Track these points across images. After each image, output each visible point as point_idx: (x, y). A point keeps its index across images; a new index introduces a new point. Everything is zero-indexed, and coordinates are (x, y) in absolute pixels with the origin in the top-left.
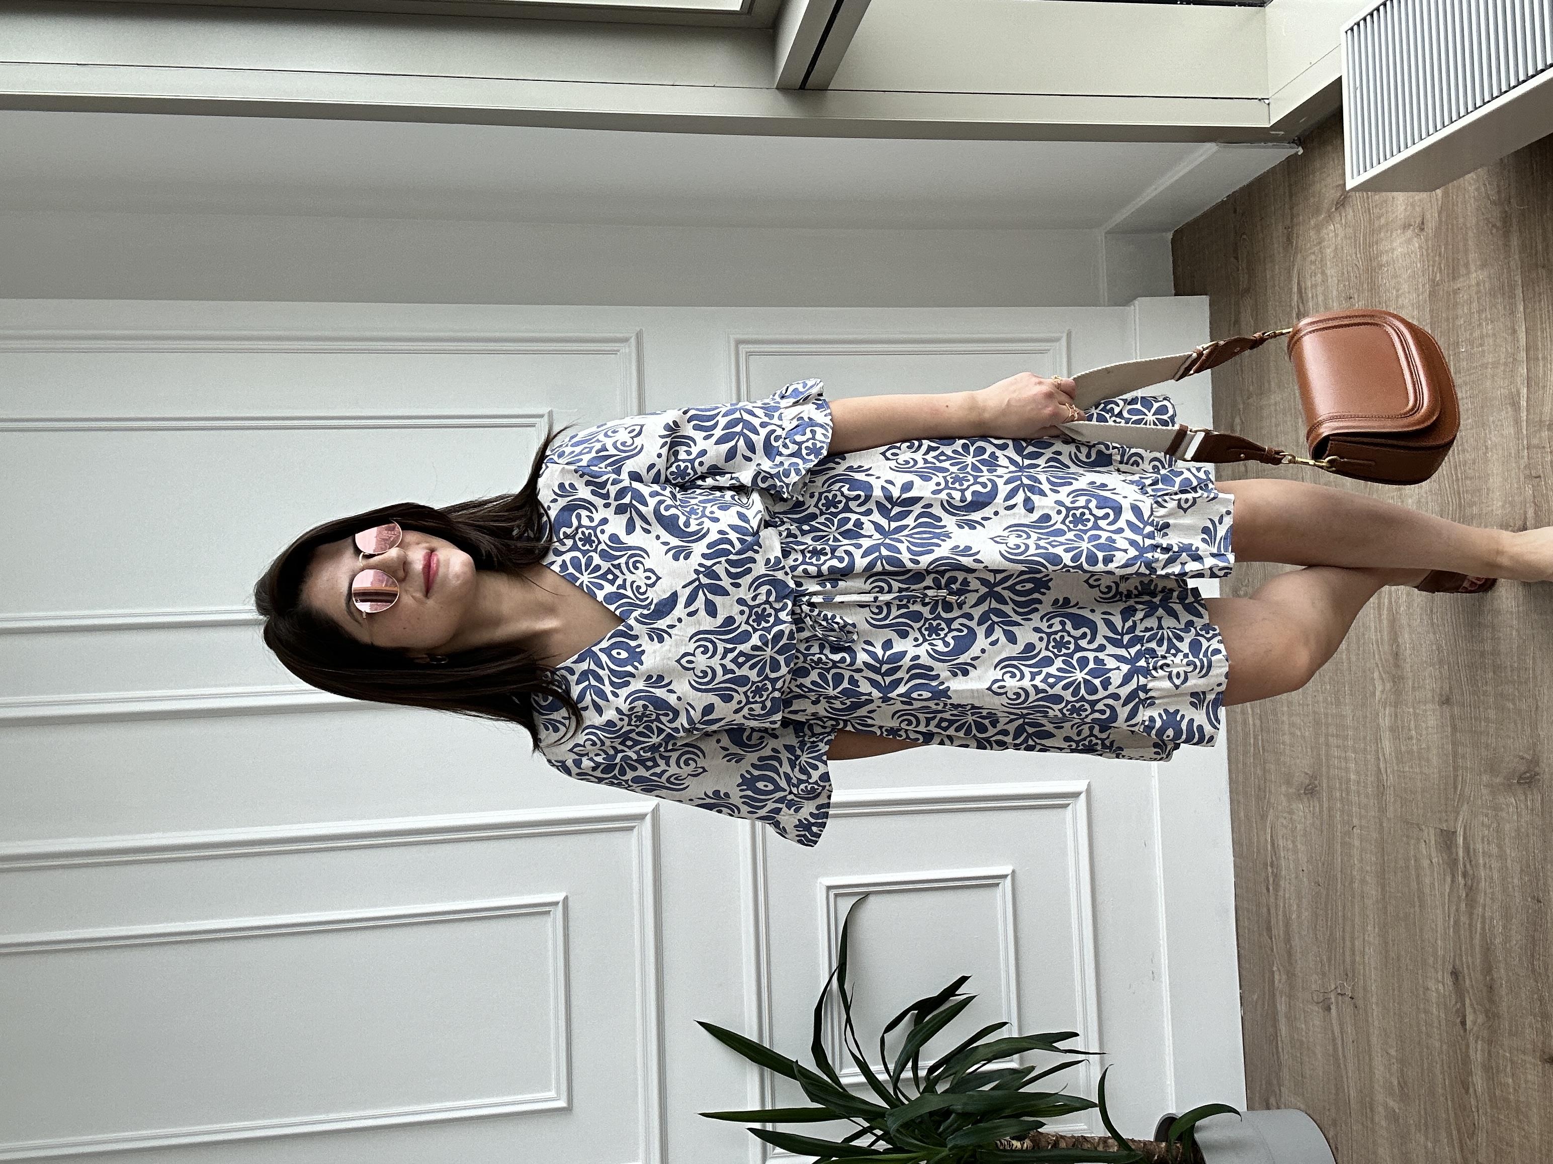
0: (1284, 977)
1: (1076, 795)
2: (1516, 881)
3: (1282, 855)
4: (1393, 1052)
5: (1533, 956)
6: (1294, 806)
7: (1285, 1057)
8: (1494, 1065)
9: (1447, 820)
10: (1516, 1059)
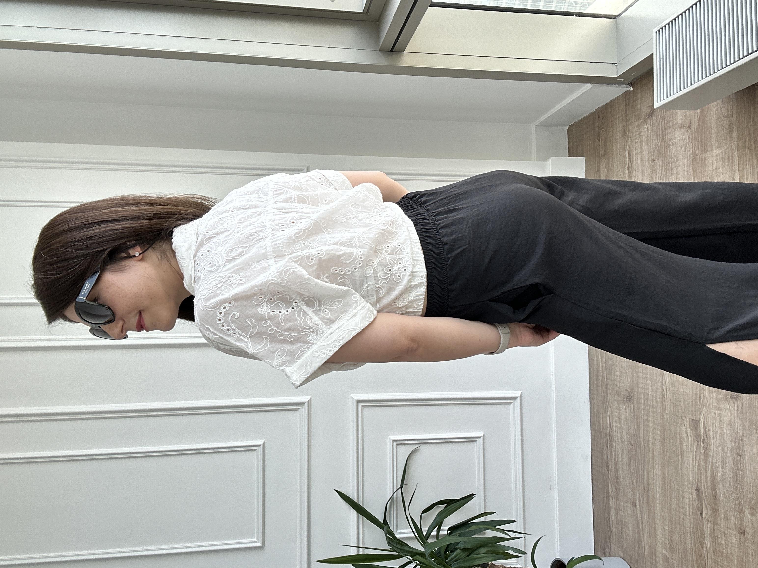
0: (614, 490)
1: (515, 398)
2: (729, 445)
3: (614, 430)
4: (666, 528)
5: (736, 481)
6: (621, 406)
7: (614, 530)
8: (716, 535)
9: (695, 415)
10: (726, 532)
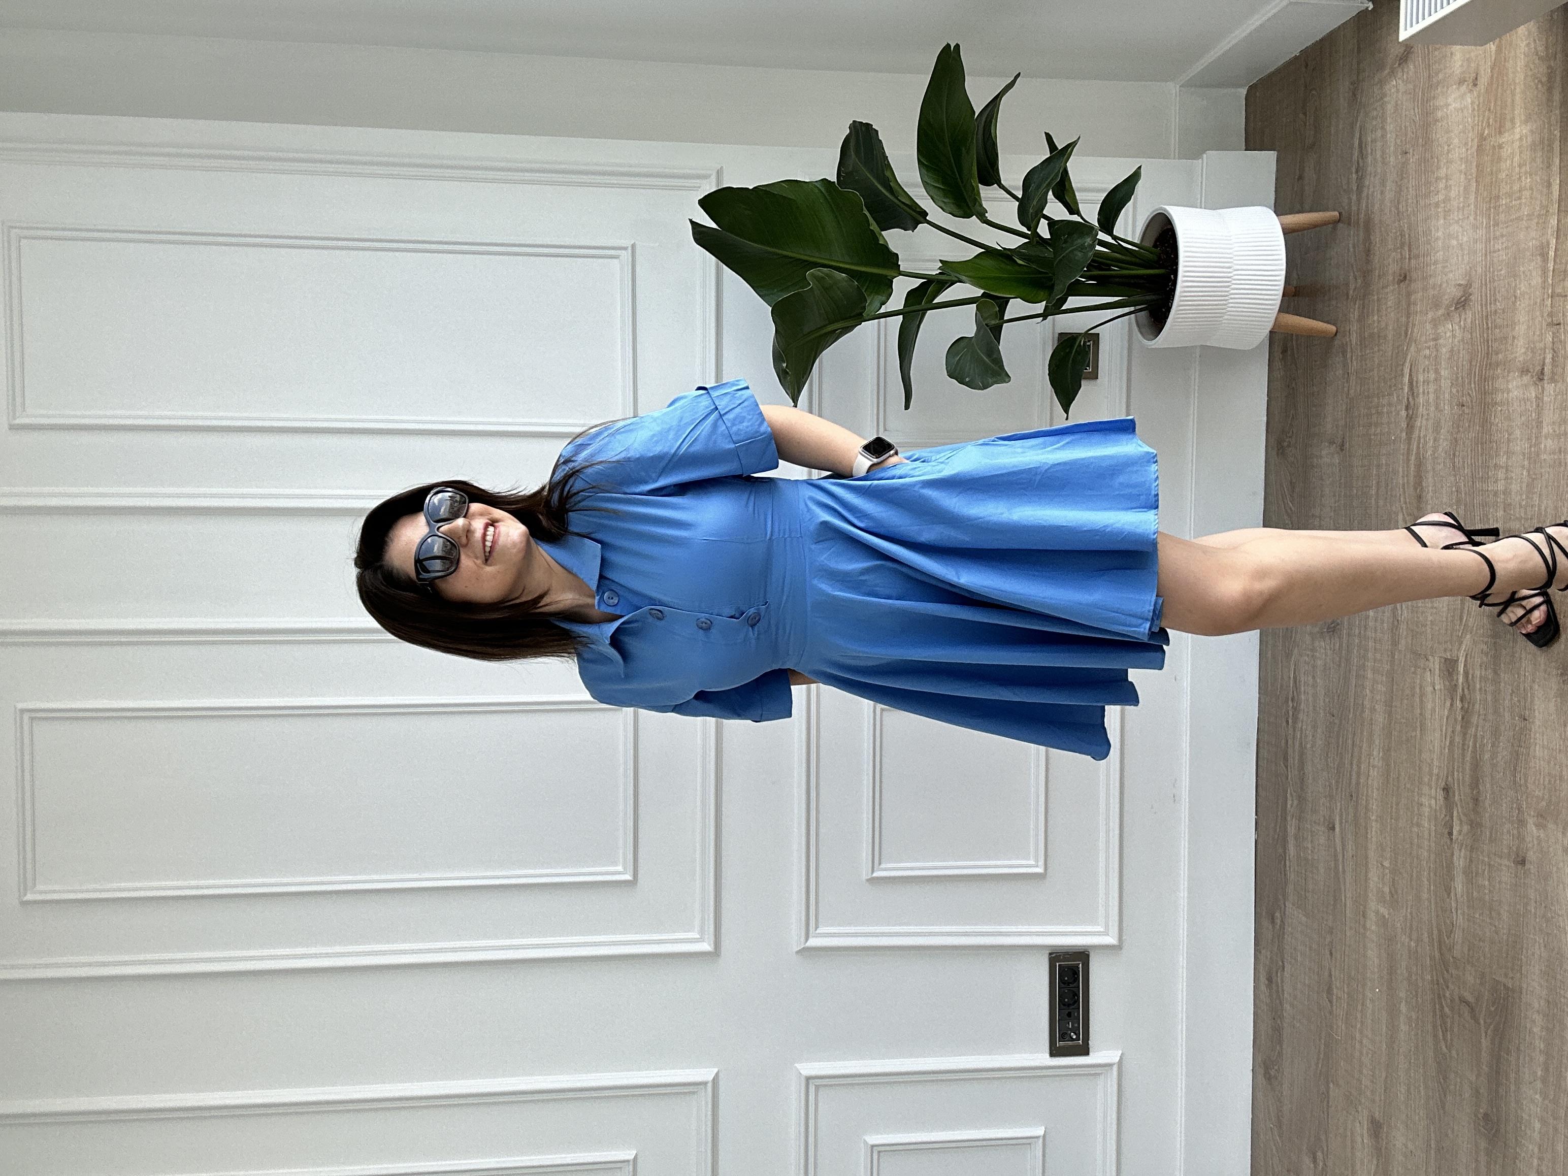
0: (1296, 802)
2: (1506, 702)
3: (1302, 689)
4: (1386, 864)
5: (1515, 768)
6: (1317, 644)
7: (1292, 876)
8: (1474, 869)
9: (1451, 650)
10: (1492, 863)
